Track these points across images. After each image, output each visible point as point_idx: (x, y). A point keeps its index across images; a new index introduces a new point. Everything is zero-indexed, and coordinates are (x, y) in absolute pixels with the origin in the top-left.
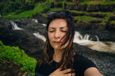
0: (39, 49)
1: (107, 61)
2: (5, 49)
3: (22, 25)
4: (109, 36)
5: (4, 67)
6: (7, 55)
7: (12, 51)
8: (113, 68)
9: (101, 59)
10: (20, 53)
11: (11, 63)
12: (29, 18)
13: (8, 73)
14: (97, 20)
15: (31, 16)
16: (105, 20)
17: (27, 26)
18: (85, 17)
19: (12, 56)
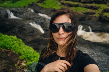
0: (35, 38)
1: (98, 51)
2: (3, 38)
3: (18, 14)
4: (101, 28)
5: (3, 55)
6: (5, 43)
7: (10, 40)
8: (102, 57)
9: (93, 49)
10: (18, 42)
11: (10, 52)
12: (25, 7)
13: (7, 62)
14: (91, 11)
15: (27, 5)
16: (98, 12)
17: (23, 15)
18: (80, 8)
19: (11, 45)
